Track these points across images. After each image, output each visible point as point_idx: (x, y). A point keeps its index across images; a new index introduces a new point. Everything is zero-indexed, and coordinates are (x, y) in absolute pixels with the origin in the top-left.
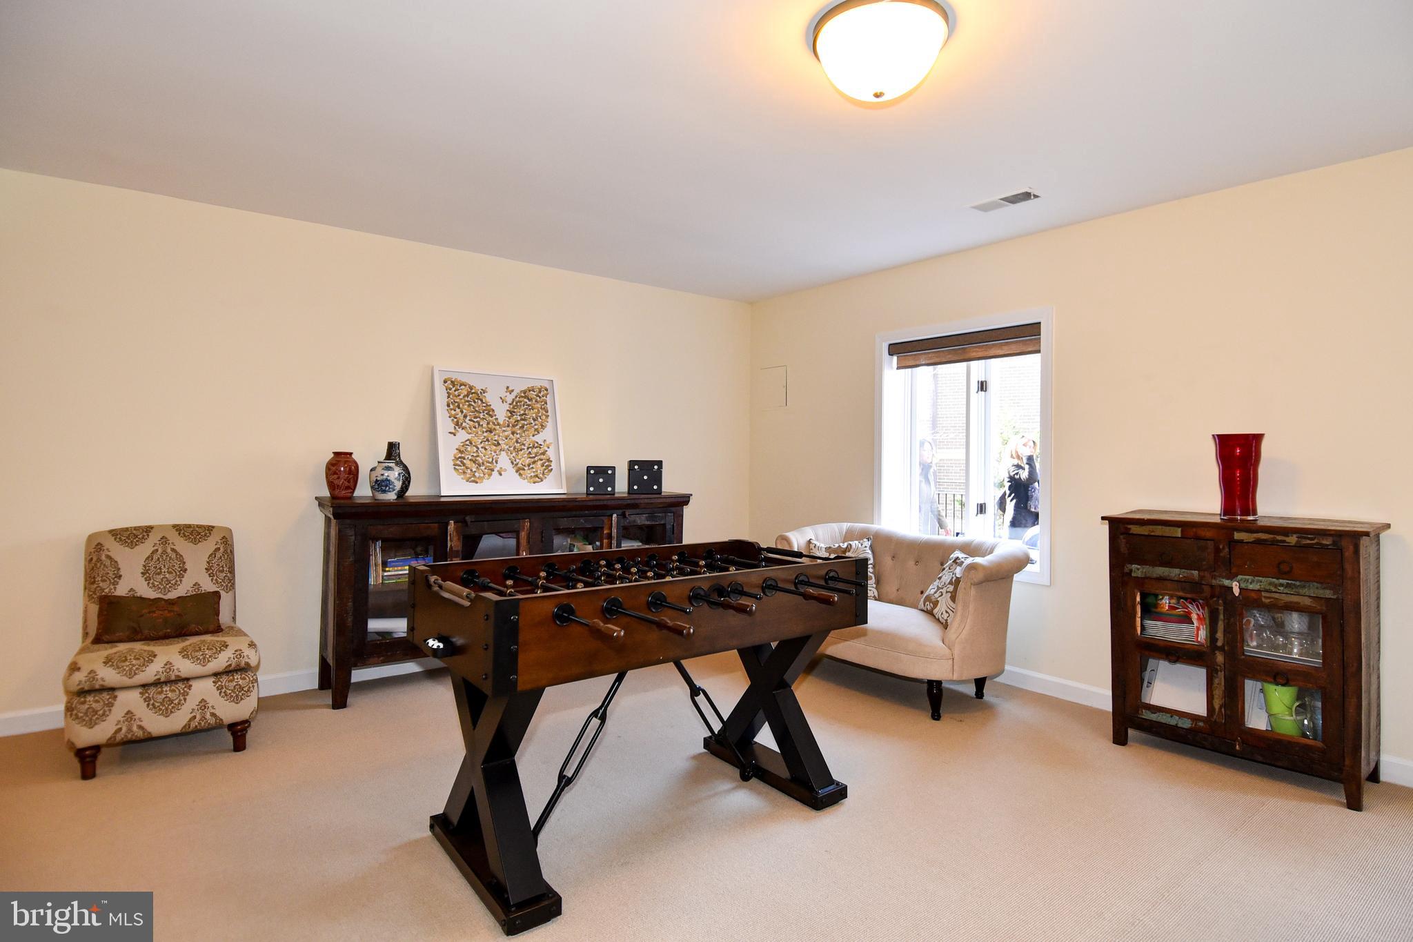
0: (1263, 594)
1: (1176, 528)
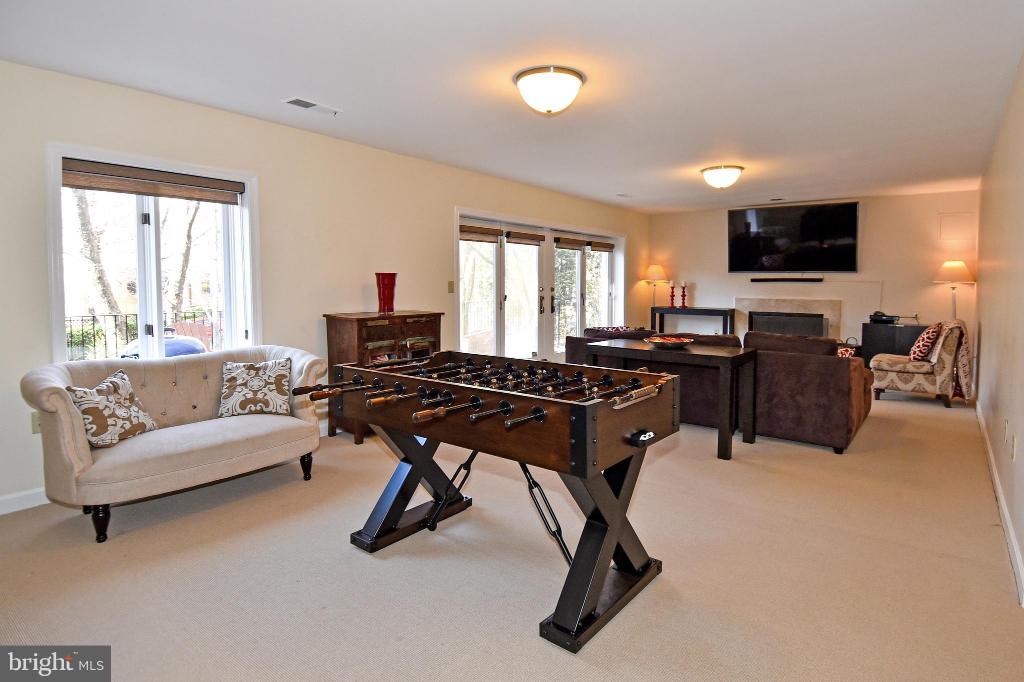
0: (415, 345)
1: (386, 321)
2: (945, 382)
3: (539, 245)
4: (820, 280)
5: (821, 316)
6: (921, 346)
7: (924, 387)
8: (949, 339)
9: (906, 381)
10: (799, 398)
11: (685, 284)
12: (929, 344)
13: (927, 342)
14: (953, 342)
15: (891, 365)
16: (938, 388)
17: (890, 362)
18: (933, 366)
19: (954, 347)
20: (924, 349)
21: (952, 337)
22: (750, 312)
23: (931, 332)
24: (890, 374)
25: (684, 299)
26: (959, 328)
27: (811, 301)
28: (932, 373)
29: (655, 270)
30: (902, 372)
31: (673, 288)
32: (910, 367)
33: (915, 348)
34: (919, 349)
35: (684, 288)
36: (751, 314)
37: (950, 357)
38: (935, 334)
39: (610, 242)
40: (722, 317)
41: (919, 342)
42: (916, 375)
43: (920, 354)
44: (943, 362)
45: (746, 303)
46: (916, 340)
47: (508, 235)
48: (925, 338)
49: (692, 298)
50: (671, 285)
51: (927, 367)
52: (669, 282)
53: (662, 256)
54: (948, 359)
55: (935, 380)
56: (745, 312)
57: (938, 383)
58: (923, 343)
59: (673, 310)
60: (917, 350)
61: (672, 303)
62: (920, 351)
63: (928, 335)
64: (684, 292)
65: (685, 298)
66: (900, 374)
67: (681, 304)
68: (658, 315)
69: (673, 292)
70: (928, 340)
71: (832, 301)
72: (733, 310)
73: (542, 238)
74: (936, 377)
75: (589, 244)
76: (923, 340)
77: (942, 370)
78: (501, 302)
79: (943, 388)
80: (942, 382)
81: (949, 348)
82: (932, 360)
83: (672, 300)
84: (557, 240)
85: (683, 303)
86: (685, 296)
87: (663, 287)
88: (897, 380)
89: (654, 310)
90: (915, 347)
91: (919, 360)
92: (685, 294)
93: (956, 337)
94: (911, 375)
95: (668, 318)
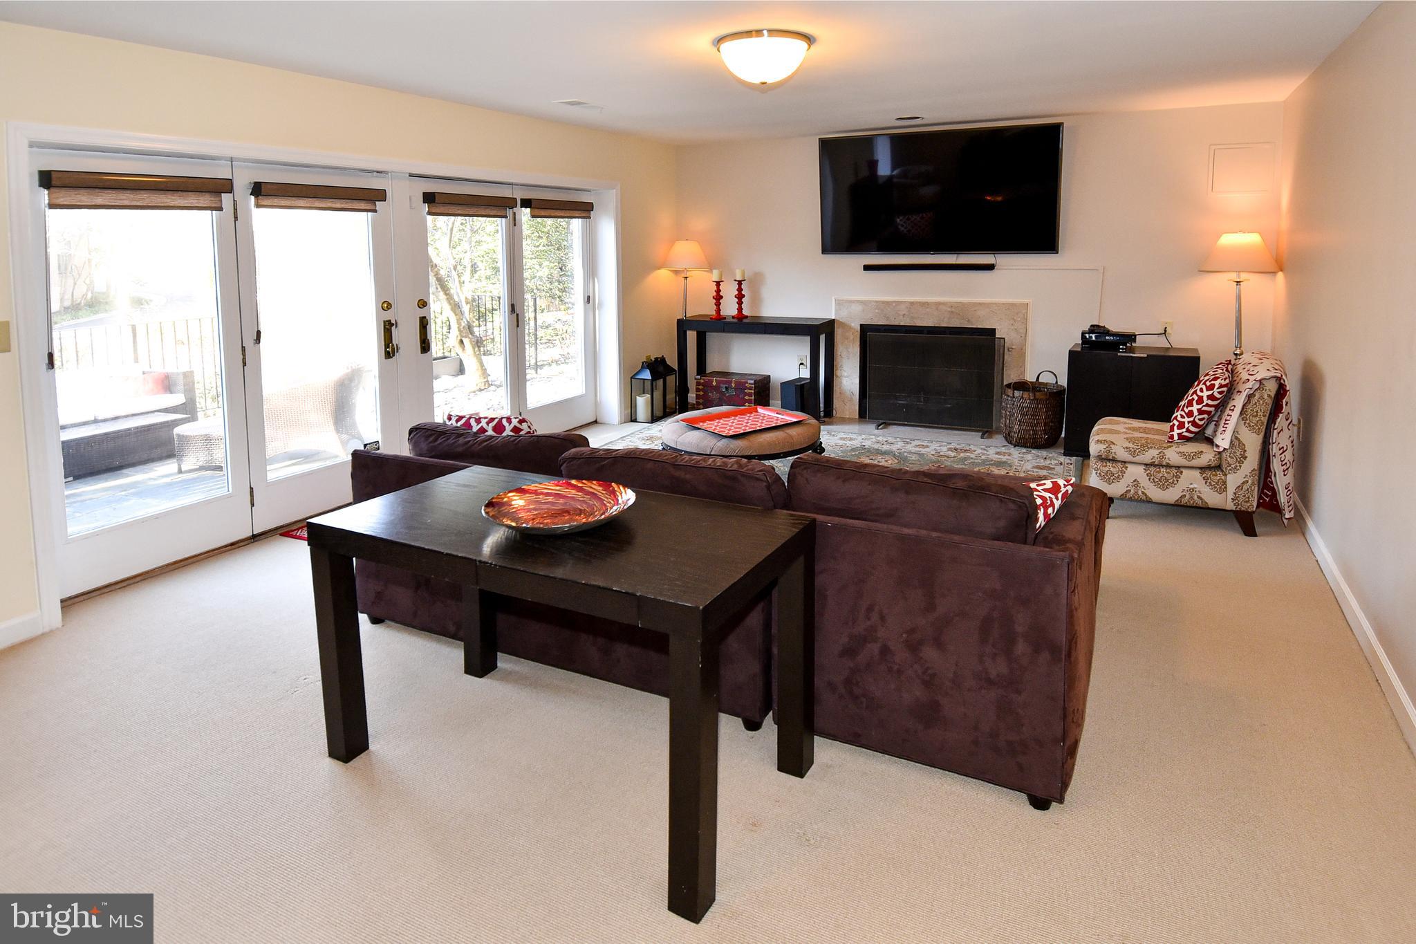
2: (1245, 487)
3: (375, 211)
4: (990, 267)
5: (993, 331)
6: (1196, 413)
7: (1201, 495)
8: (1254, 400)
9: (1164, 484)
10: (930, 653)
11: (743, 275)
12: (1212, 409)
13: (1207, 405)
14: (1262, 408)
15: (1134, 453)
16: (1229, 500)
17: (1131, 445)
18: (1220, 453)
19: (1264, 416)
20: (1200, 420)
21: (1262, 397)
22: (861, 325)
23: (1217, 386)
24: (1131, 468)
25: (740, 303)
26: (1279, 379)
27: (975, 304)
28: (1219, 467)
29: (686, 252)
30: (1155, 466)
31: (718, 284)
32: (1173, 455)
33: (1182, 417)
34: (1191, 419)
35: (740, 283)
36: (865, 329)
37: (1257, 436)
38: (1225, 389)
39: (585, 198)
40: (809, 338)
41: (1190, 404)
42: (1185, 472)
43: (1192, 429)
44: (1242, 446)
45: (857, 309)
46: (1182, 399)
47: (258, 190)
48: (1205, 398)
49: (756, 300)
50: (715, 276)
51: (1208, 456)
52: (711, 271)
53: (700, 223)
54: (1252, 442)
55: (1225, 483)
56: (853, 325)
57: (1231, 489)
58: (1200, 406)
59: (720, 324)
60: (1186, 420)
61: (718, 311)
62: (1194, 423)
63: (1210, 393)
64: (740, 289)
65: (743, 300)
66: (1152, 469)
67: (735, 312)
68: (692, 336)
69: (718, 291)
70: (1210, 402)
71: (1013, 305)
72: (831, 323)
73: (380, 195)
74: (1226, 475)
75: (526, 203)
76: (1200, 401)
77: (1241, 462)
78: (243, 349)
79: (1241, 499)
80: (1240, 487)
81: (1255, 420)
82: (1217, 441)
83: (718, 304)
84: (429, 198)
85: (740, 309)
86: (744, 296)
87: (702, 282)
88: (1144, 482)
89: (683, 326)
90: (1183, 413)
91: (1188, 439)
92: (743, 292)
93: (1269, 396)
94: (1174, 471)
95: (713, 339)
